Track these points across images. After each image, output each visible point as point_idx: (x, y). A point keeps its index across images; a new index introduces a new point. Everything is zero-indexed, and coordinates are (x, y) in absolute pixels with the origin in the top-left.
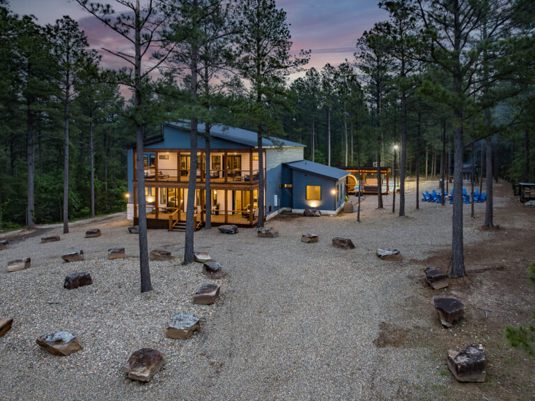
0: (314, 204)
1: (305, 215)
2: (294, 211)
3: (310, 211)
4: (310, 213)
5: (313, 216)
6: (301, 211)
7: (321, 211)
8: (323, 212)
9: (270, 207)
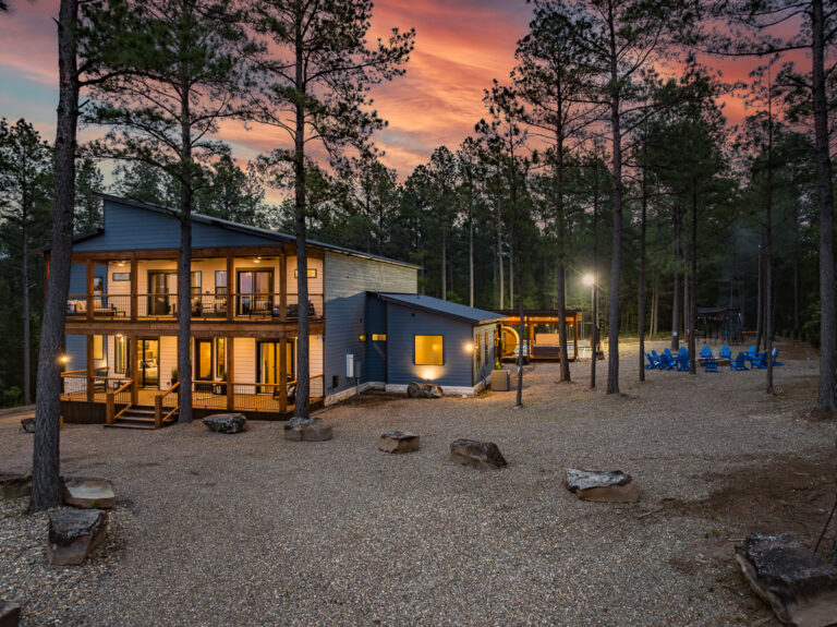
0: (429, 373)
1: (409, 395)
2: (390, 388)
3: (421, 386)
4: (420, 391)
5: (426, 396)
6: (403, 388)
7: (442, 387)
8: (447, 389)
9: (335, 379)
